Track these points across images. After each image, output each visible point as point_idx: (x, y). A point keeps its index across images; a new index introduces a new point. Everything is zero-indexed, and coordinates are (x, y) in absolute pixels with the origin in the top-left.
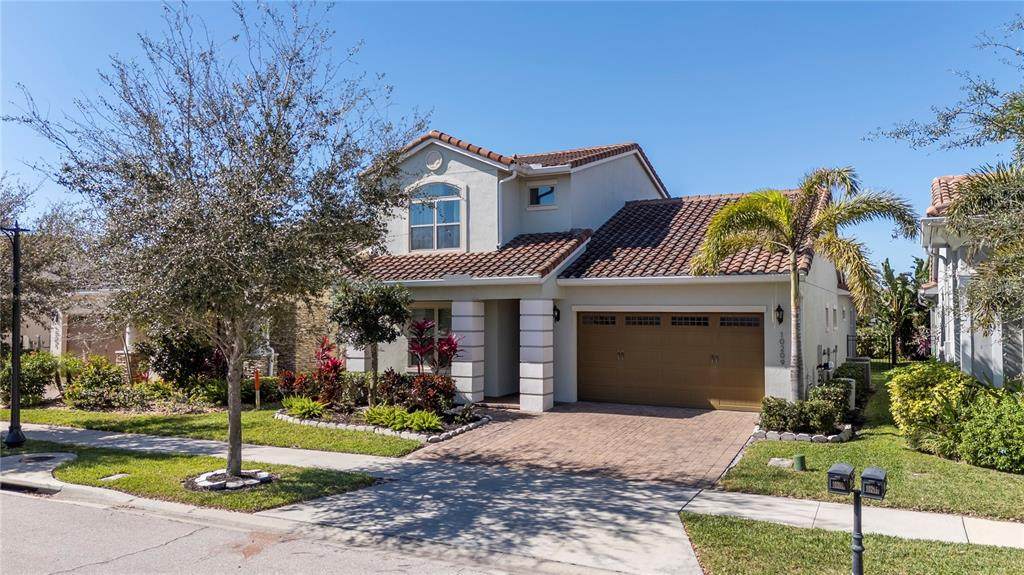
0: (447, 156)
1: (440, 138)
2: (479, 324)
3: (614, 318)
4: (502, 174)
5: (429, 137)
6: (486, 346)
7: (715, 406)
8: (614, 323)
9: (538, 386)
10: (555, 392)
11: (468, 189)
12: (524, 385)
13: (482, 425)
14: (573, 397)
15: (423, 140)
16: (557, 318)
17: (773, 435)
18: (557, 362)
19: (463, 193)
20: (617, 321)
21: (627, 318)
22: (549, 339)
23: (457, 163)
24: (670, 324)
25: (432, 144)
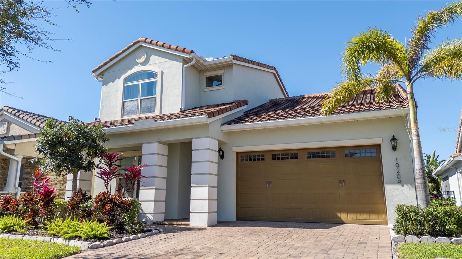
0: (150, 52)
1: (145, 41)
2: (164, 161)
3: (263, 156)
4: (186, 61)
5: (139, 42)
6: (169, 179)
7: (345, 220)
8: (263, 159)
9: (204, 206)
10: (219, 212)
11: (162, 73)
12: (194, 205)
13: (151, 235)
14: (233, 217)
15: (135, 44)
16: (222, 157)
17: (412, 239)
18: (220, 187)
19: (159, 76)
20: (266, 158)
21: (274, 155)
22: (214, 169)
23: (156, 57)
24: (305, 158)
25: (141, 46)
